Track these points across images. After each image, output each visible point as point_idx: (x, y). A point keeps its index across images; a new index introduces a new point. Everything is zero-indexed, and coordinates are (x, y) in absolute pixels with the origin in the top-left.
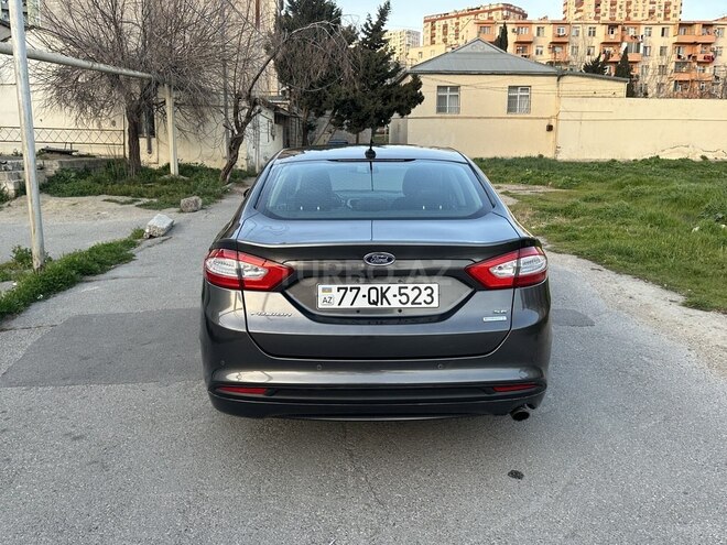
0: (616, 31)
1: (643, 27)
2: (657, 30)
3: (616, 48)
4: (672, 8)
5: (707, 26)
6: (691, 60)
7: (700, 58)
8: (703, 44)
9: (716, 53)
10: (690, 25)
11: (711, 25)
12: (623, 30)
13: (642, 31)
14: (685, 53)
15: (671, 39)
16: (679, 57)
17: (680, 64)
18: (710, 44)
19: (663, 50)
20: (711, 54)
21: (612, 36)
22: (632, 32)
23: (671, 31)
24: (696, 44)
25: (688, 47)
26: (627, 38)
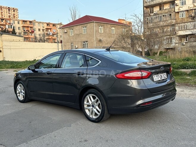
0: (3, 21)
1: (12, 21)
2: (16, 22)
3: (4, 26)
4: (15, 15)
5: (30, 22)
6: (27, 31)
7: (30, 31)
8: (30, 27)
9: (34, 30)
10: (26, 21)
11: (32, 22)
12: (6, 21)
13: (12, 22)
14: (26, 29)
15: (21, 25)
16: (24, 30)
17: (25, 33)
18: (32, 27)
19: (19, 28)
20: (33, 30)
21: (3, 23)
22: (9, 22)
23: (21, 22)
24: (28, 27)
25: (26, 28)
26: (7, 24)
